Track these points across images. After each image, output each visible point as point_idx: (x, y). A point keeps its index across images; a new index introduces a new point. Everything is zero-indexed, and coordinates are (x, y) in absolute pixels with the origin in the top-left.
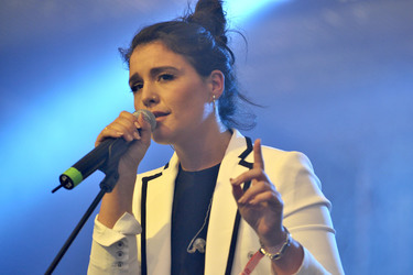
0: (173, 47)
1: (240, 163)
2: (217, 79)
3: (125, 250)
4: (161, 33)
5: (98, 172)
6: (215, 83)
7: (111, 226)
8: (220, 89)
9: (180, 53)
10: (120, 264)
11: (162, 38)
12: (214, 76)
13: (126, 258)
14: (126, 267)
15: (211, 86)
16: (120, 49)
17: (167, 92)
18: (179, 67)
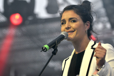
1: (91, 48)
2: (88, 24)
4: (74, 8)
6: (87, 25)
11: (74, 9)
12: (87, 23)
15: (86, 26)
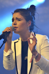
0: (22, 14)
3: (10, 57)
5: (3, 39)
7: (7, 52)
8: (30, 25)
9: (23, 16)
10: (9, 60)
12: (29, 22)
13: (10, 58)
14: (10, 60)
16: (12, 12)
17: (18, 23)
18: (22, 18)
